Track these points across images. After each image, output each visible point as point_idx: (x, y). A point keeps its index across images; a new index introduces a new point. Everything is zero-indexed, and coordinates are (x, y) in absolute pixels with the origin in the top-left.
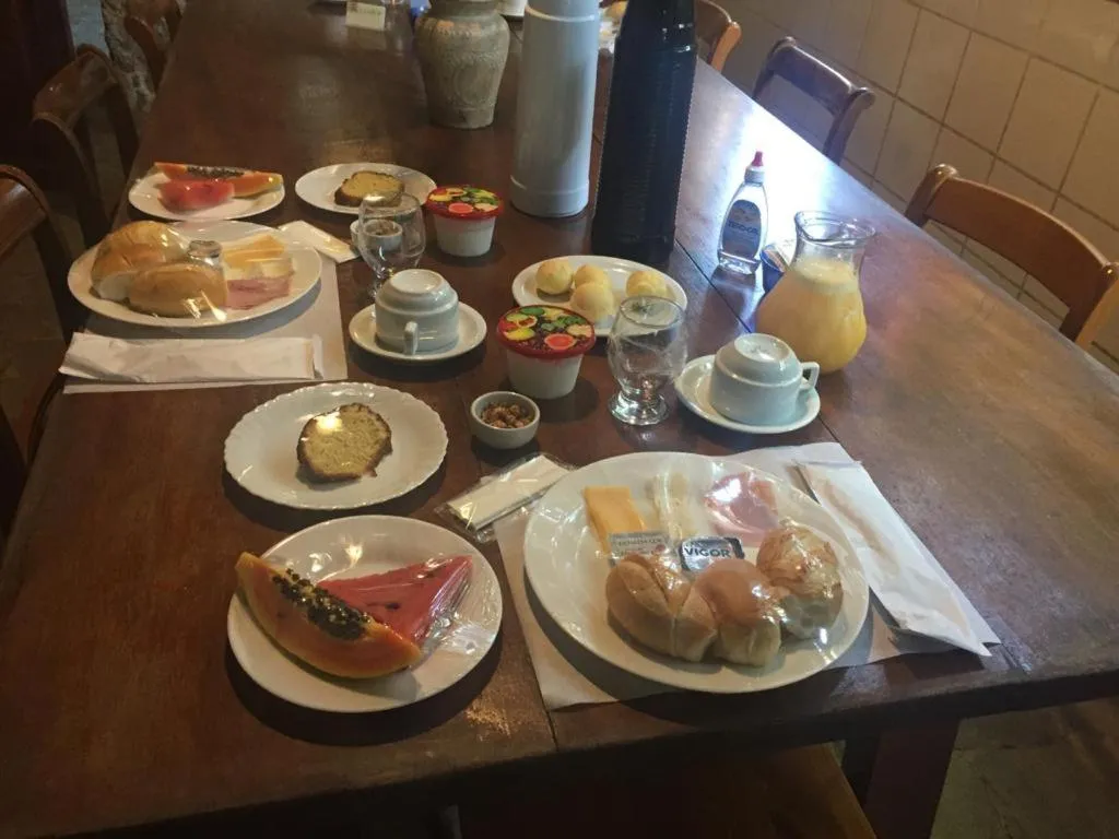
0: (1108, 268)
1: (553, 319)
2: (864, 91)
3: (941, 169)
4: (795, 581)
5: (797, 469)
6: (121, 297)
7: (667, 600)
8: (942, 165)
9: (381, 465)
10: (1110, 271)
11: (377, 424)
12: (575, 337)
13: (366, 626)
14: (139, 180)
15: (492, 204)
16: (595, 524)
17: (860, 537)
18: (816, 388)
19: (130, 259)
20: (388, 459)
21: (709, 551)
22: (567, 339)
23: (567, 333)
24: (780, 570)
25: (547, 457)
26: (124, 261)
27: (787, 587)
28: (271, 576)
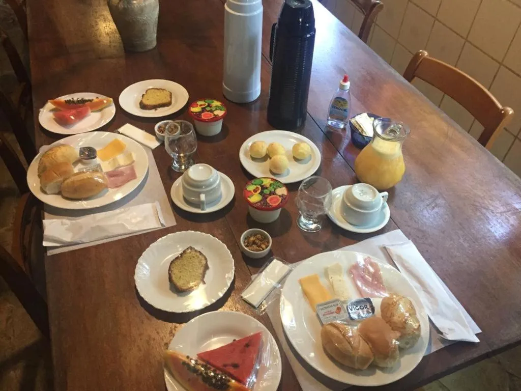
0: (502, 110)
1: (268, 186)
2: (378, 3)
3: (421, 53)
4: (402, 328)
5: (385, 248)
6: (57, 191)
7: (352, 348)
8: (421, 51)
9: (206, 276)
10: (503, 112)
11: (200, 256)
12: (280, 196)
13: (229, 384)
14: (41, 110)
15: (221, 110)
16: (308, 298)
17: (418, 285)
18: (387, 202)
19: (58, 173)
20: (208, 272)
21: (359, 307)
22: (276, 198)
23: (276, 194)
24: (394, 323)
25: (277, 259)
26: (55, 175)
27: (400, 331)
28: (181, 362)
